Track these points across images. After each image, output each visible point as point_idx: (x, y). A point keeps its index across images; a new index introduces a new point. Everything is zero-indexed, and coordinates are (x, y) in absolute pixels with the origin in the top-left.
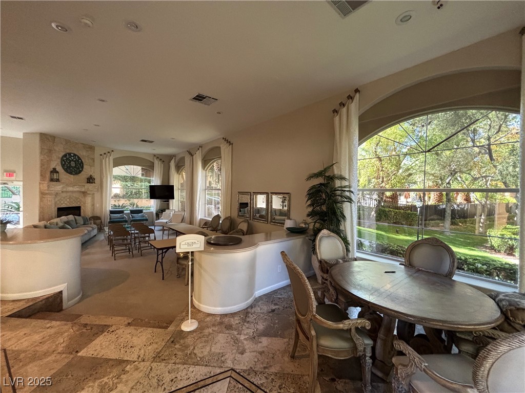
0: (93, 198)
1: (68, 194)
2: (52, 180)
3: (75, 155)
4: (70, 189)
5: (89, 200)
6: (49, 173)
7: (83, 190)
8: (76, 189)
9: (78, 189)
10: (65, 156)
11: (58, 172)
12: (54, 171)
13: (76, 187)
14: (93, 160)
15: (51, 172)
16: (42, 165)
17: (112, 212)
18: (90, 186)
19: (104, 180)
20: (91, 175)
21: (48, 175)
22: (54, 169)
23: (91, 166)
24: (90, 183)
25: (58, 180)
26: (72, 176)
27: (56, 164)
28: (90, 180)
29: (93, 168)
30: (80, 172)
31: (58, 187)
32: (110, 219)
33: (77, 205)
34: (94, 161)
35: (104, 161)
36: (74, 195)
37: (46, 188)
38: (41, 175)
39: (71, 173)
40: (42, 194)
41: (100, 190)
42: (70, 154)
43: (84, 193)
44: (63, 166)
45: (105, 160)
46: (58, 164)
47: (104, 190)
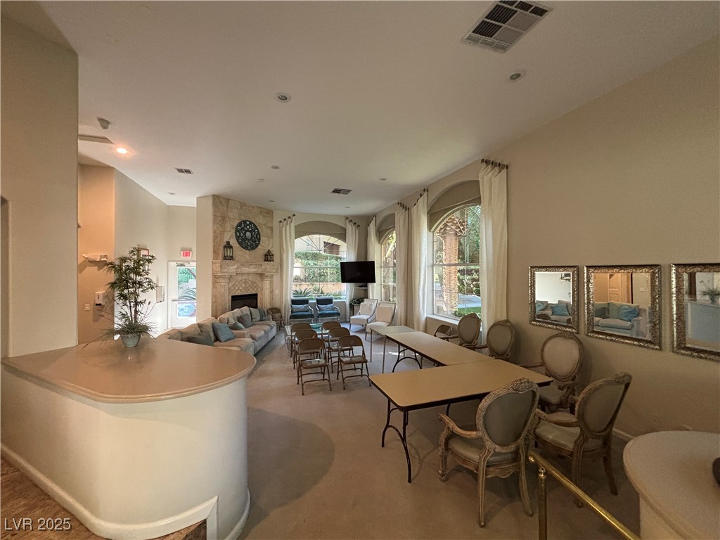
0: (272, 282)
1: (244, 277)
2: (225, 258)
3: (251, 223)
4: (246, 270)
5: (266, 285)
6: (222, 248)
7: (260, 271)
8: (252, 270)
9: (254, 270)
10: (240, 224)
11: (231, 247)
12: (228, 246)
13: (251, 267)
14: (271, 228)
15: (225, 247)
16: (215, 238)
17: (294, 302)
18: (267, 265)
19: (284, 256)
20: (269, 251)
21: (221, 252)
22: (228, 243)
23: (269, 238)
24: (268, 261)
25: (231, 258)
26: (247, 251)
27: (230, 236)
28: (268, 257)
29: (271, 240)
30: (257, 246)
31: (232, 268)
32: (292, 312)
33: (253, 292)
34: (272, 231)
35: (284, 229)
36: (251, 278)
37: (219, 269)
38: (214, 252)
39: (246, 248)
40: (216, 277)
41: (279, 271)
42: (245, 222)
43: (262, 275)
44: (237, 238)
45: (286, 229)
46: (232, 235)
47: (284, 270)
